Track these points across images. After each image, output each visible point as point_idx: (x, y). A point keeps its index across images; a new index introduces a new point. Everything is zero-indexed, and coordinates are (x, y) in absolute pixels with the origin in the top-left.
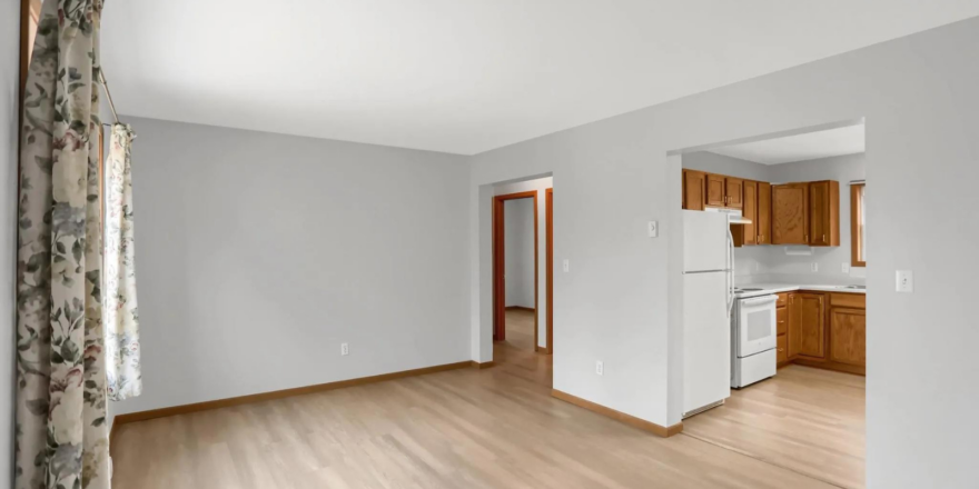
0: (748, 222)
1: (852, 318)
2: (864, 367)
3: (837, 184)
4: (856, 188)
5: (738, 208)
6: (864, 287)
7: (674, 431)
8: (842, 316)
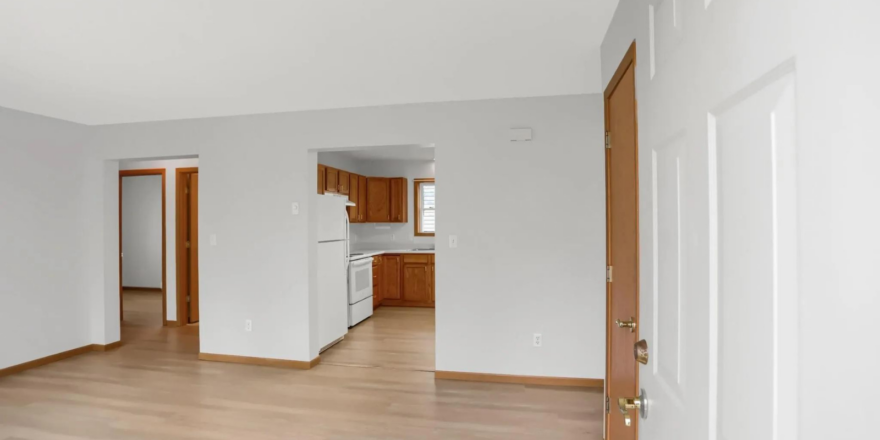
0: (353, 204)
1: (416, 271)
2: (434, 302)
3: (406, 180)
4: (417, 183)
5: (345, 194)
6: (433, 249)
7: (314, 364)
8: (410, 270)
